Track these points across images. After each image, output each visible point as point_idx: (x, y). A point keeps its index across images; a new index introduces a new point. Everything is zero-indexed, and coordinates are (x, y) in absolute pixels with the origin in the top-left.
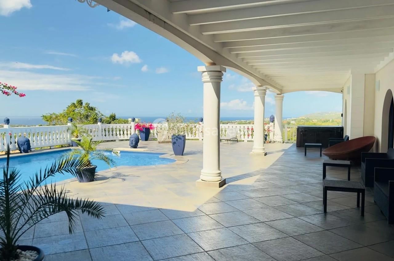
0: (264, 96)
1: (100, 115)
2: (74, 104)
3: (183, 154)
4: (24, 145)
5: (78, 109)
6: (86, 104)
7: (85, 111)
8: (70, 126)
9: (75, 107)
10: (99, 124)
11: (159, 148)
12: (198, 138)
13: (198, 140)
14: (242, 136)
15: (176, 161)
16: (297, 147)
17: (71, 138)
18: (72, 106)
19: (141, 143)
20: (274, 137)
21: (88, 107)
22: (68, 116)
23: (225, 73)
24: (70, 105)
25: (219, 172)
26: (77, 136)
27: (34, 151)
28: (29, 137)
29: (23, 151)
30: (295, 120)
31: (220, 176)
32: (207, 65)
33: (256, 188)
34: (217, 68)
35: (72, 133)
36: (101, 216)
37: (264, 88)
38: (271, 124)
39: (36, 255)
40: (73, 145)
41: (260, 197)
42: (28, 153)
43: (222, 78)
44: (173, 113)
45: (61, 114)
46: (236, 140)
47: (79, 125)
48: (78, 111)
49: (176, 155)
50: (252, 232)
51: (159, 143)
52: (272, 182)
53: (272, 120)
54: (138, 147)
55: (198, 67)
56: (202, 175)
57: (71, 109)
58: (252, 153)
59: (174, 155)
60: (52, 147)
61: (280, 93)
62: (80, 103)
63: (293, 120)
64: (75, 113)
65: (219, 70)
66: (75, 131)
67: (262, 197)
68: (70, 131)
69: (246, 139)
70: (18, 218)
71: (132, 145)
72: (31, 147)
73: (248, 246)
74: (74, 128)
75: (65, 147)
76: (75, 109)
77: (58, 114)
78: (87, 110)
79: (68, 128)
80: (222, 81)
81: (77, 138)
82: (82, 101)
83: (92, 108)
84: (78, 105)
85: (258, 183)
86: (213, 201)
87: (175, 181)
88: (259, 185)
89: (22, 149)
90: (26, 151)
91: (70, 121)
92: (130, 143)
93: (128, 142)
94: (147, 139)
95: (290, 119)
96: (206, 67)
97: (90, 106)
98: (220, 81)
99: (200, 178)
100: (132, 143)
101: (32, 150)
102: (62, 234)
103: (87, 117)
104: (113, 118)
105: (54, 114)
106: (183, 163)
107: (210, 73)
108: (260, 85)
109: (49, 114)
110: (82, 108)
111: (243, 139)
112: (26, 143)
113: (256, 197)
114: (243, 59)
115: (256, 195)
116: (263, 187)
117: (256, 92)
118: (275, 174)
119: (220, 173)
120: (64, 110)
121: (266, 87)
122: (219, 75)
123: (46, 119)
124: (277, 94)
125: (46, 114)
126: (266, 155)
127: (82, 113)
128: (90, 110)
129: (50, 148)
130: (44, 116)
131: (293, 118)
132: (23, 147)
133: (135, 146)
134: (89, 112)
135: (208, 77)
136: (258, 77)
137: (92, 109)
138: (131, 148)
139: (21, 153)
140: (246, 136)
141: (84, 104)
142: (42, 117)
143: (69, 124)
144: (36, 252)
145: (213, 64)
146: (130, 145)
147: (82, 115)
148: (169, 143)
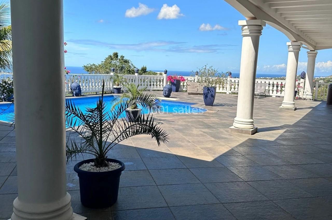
0: (299, 52)
1: (133, 67)
2: (111, 56)
3: (213, 105)
4: (76, 90)
5: (114, 62)
6: (121, 57)
7: (120, 63)
8: (112, 75)
9: (112, 59)
10: (136, 74)
11: (190, 98)
12: (226, 92)
13: (226, 93)
14: (271, 92)
15: (207, 110)
16: (327, 104)
17: (113, 86)
18: (109, 58)
19: (173, 94)
20: (304, 94)
21: (122, 60)
22: (106, 67)
23: (265, 27)
24: (107, 57)
25: (252, 120)
26: (119, 84)
27: (83, 96)
28: (80, 83)
29: (75, 94)
30: (324, 79)
31: (252, 124)
32: (247, 19)
33: (288, 138)
34: (258, 22)
35: (114, 82)
36: (166, 141)
37: (298, 43)
38: (302, 80)
39: (119, 165)
40: (115, 92)
41: (292, 145)
42: (79, 96)
43: (262, 32)
44: (206, 66)
45: (100, 65)
46: (264, 94)
47: (120, 75)
48: (114, 63)
49: (206, 105)
50: (286, 171)
51: (189, 94)
52: (303, 133)
53: (303, 76)
54: (170, 97)
55: (239, 21)
56: (235, 122)
57: (108, 61)
58: (281, 107)
59: (205, 105)
60: (97, 93)
61: (313, 50)
62: (116, 55)
63: (321, 80)
64: (111, 65)
65: (260, 24)
66: (116, 80)
67: (294, 145)
68: (113, 80)
69: (274, 94)
70: (107, 137)
71: (165, 95)
72: (82, 92)
73: (283, 181)
74: (116, 77)
75: (108, 93)
76: (112, 61)
77: (98, 65)
78: (122, 62)
79: (111, 77)
80: (262, 34)
81: (118, 86)
82: (118, 54)
83: (126, 60)
84: (114, 57)
85: (289, 133)
86: (247, 145)
87: (208, 127)
88: (290, 135)
89: (74, 93)
90: (77, 95)
91: (113, 70)
92: (164, 93)
93: (162, 92)
94: (177, 91)
95: (318, 78)
96: (246, 21)
97: (124, 58)
98: (259, 35)
99: (233, 126)
100: (165, 93)
101: (82, 94)
102: (125, 158)
103: (122, 68)
104: (144, 70)
105: (94, 65)
106: (214, 112)
107: (250, 26)
108: (295, 40)
109: (90, 65)
110: (117, 60)
111: (271, 94)
112: (78, 88)
113: (287, 145)
114: (281, 14)
115: (288, 143)
116: (294, 137)
117: (291, 47)
118: (305, 127)
119: (252, 122)
120: (102, 62)
121: (301, 43)
122: (259, 29)
123: (87, 70)
124: (311, 51)
125: (87, 64)
126: (296, 110)
127: (117, 65)
128: (124, 62)
129: (96, 94)
130: (85, 66)
131: (323, 77)
132: (75, 92)
133: (168, 96)
134: (124, 64)
135: (248, 31)
136: (294, 32)
137: (126, 62)
138: (164, 97)
139: (73, 96)
140: (275, 92)
141: (119, 57)
142: (83, 67)
143: (112, 74)
144: (118, 164)
145: (254, 18)
146: (163, 95)
147: (118, 66)
148: (198, 95)
